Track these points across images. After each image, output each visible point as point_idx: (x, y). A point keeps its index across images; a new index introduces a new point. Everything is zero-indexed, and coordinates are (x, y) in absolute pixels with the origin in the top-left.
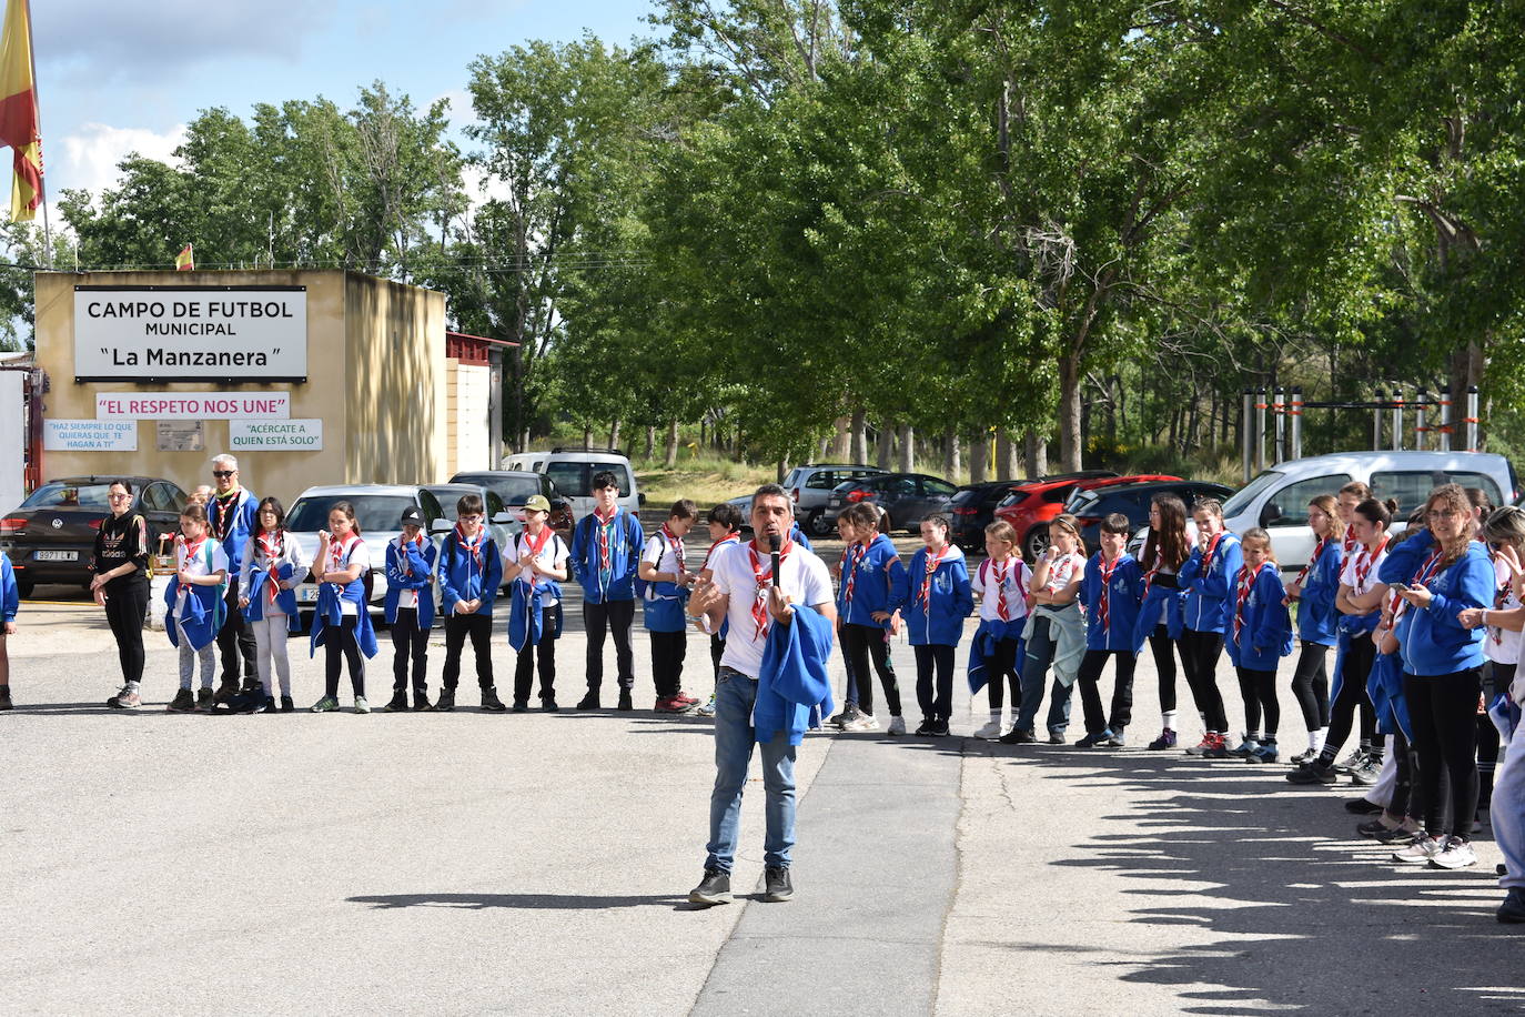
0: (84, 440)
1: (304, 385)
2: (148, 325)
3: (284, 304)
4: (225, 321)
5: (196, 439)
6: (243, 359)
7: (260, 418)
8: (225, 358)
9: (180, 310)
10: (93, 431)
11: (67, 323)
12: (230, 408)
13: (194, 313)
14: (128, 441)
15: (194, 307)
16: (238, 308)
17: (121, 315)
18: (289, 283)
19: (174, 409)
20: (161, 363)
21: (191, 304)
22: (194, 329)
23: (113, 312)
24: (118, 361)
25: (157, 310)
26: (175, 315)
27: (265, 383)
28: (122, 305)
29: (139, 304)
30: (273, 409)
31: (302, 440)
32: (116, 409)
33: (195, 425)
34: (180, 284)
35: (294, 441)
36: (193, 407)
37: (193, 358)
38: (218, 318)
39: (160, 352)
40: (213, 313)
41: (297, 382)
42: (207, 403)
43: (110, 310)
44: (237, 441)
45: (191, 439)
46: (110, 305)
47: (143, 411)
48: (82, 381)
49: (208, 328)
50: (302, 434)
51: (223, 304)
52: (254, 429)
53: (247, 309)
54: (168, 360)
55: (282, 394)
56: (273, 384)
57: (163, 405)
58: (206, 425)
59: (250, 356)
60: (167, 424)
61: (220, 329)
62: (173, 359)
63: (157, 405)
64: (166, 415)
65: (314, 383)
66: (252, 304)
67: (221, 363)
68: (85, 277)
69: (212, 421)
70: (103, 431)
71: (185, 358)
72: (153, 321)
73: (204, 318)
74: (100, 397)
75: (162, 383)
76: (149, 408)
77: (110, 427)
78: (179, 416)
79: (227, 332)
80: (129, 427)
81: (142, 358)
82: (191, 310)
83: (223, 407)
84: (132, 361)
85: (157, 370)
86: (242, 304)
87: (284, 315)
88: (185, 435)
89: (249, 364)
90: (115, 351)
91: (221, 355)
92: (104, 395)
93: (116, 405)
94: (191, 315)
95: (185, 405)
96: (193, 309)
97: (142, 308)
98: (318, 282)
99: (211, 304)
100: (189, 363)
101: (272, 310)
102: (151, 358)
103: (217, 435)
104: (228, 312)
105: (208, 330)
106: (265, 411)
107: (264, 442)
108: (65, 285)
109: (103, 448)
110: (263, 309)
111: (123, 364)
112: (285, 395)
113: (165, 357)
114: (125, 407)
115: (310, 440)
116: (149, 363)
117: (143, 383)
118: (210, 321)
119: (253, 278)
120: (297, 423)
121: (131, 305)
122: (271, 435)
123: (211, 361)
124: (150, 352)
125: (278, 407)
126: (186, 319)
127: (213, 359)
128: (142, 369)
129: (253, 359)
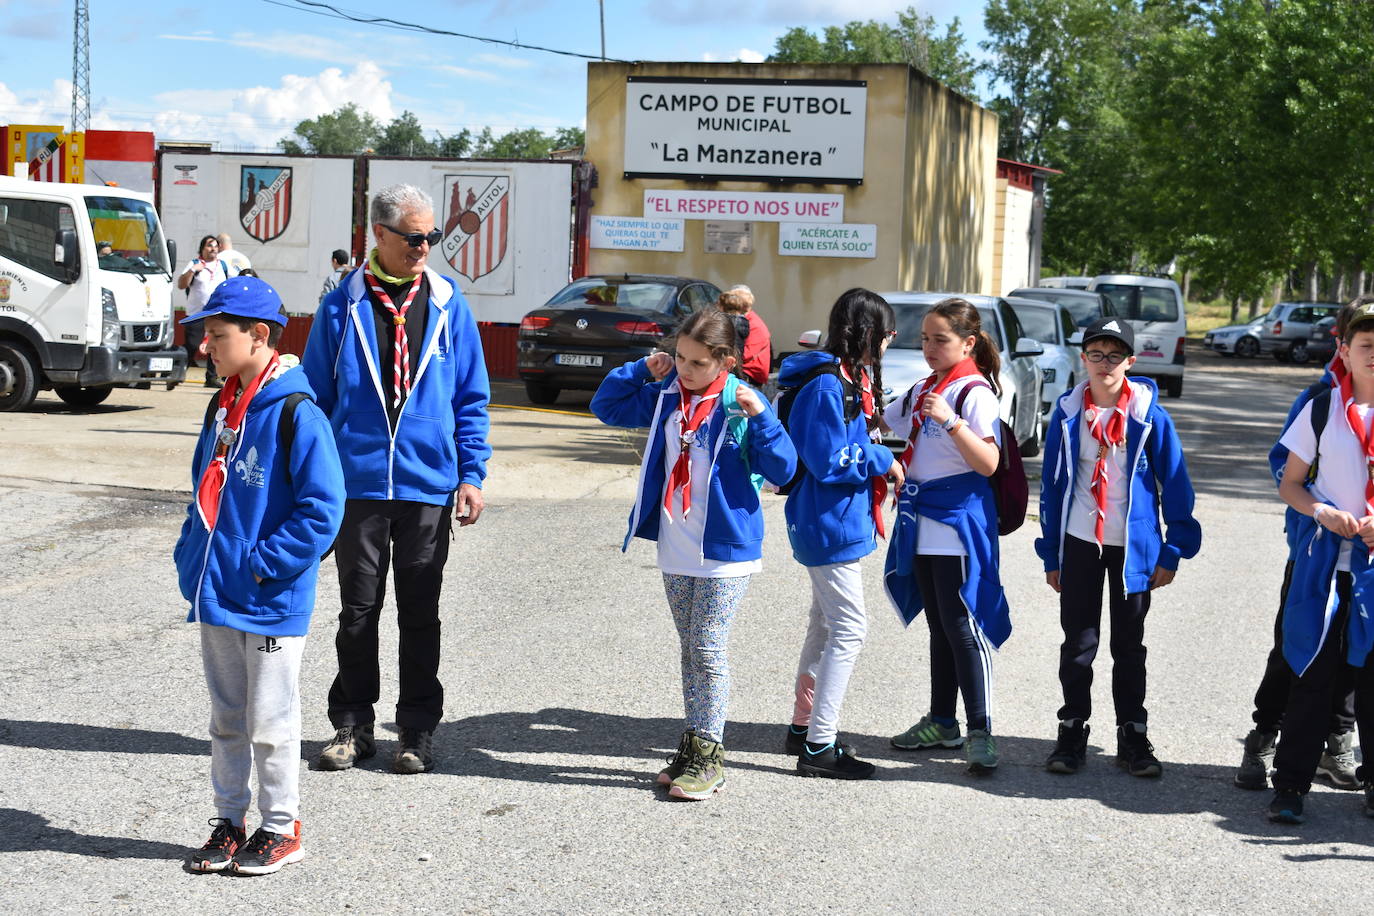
0: (630, 238)
1: (860, 187)
2: (700, 120)
3: (843, 100)
4: (780, 117)
5: (744, 242)
6: (797, 157)
7: (811, 221)
8: (778, 157)
9: (734, 104)
10: (639, 229)
11: (617, 116)
12: (782, 210)
13: (748, 107)
14: (675, 242)
15: (748, 101)
16: (794, 104)
17: (673, 109)
18: (849, 78)
19: (723, 209)
20: (712, 160)
21: (746, 98)
22: (748, 125)
23: (665, 105)
24: (669, 156)
25: (710, 103)
26: (729, 110)
27: (819, 184)
28: (674, 98)
29: (692, 97)
30: (826, 212)
31: (855, 247)
32: (663, 207)
33: (744, 227)
34: (735, 76)
35: (846, 247)
36: (743, 207)
37: (745, 156)
38: (772, 114)
39: (711, 148)
40: (768, 108)
41: (852, 184)
42: (757, 203)
43: (662, 103)
44: (787, 244)
45: (739, 242)
46: (662, 97)
47: (691, 211)
48: (631, 177)
49: (762, 124)
50: (855, 240)
51: (779, 99)
52: (805, 233)
53: (804, 104)
54: (718, 157)
55: (835, 197)
56: (827, 186)
57: (712, 204)
58: (755, 227)
59: (804, 155)
60: (715, 225)
61: (775, 126)
62: (724, 156)
63: (706, 204)
64: (714, 215)
65: (870, 186)
66: (810, 99)
67: (774, 162)
68: (639, 68)
69: (763, 223)
70: (649, 230)
71: (737, 155)
72: (705, 115)
73: (758, 114)
74: (649, 194)
75: (711, 181)
76: (698, 208)
77: (656, 226)
78: (728, 216)
79: (781, 129)
80: (676, 226)
81: (693, 154)
82: (746, 104)
83: (773, 208)
84: (682, 157)
85: (707, 167)
86: (799, 100)
87: (843, 112)
88: (731, 237)
89: (803, 163)
90: (666, 146)
91: (775, 153)
92: (652, 192)
93: (664, 203)
94: (745, 110)
95: (735, 205)
96: (747, 104)
97: (695, 101)
98: (880, 78)
99: (766, 99)
100: (740, 161)
101: (830, 106)
102: (702, 154)
103: (767, 237)
104: (784, 106)
105: (762, 127)
106: (817, 213)
107: (815, 246)
108: (618, 76)
109: (649, 248)
110: (820, 105)
111: (673, 160)
112: (839, 198)
113: (716, 154)
114: (673, 205)
115: (864, 247)
116: (699, 160)
117: (693, 180)
118: (764, 116)
119: (812, 71)
120: (851, 228)
121: (684, 98)
122: (823, 239)
123: (763, 160)
124: (701, 148)
125: (831, 211)
126: (740, 115)
127: (765, 157)
128: (693, 167)
129: (808, 159)
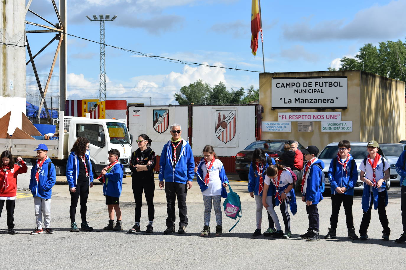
0: (274, 128)
1: (346, 110)
2: (295, 90)
3: (340, 82)
4: (320, 88)
5: (310, 128)
6: (326, 101)
7: (331, 121)
8: (320, 101)
9: (305, 85)
10: (277, 125)
11: (269, 90)
12: (322, 118)
13: (310, 86)
14: (288, 129)
15: (310, 84)
16: (324, 84)
17: (286, 87)
18: (341, 75)
19: (303, 118)
20: (299, 103)
21: (309, 83)
22: (310, 91)
23: (284, 86)
24: (285, 102)
25: (298, 85)
26: (304, 87)
27: (333, 109)
28: (287, 84)
29: (292, 83)
30: (336, 118)
31: (346, 128)
32: (284, 118)
33: (310, 123)
34: (305, 76)
35: (343, 129)
36: (309, 117)
37: (310, 101)
38: (318, 87)
39: (299, 99)
40: (316, 86)
41: (344, 109)
42: (314, 116)
43: (283, 85)
44: (324, 128)
45: (309, 128)
46: (283, 84)
47: (293, 119)
48: (274, 109)
49: (315, 91)
50: (345, 126)
51: (320, 83)
52: (329, 125)
53: (328, 84)
54: (301, 102)
55: (339, 113)
56: (336, 109)
57: (300, 116)
58: (314, 123)
59: (328, 100)
60: (301, 123)
61: (319, 91)
62: (303, 101)
63: (298, 117)
64: (300, 120)
65: (350, 109)
66: (329, 82)
67: (319, 103)
68: (275, 75)
69: (316, 122)
70: (280, 125)
71: (307, 101)
72: (296, 89)
73: (313, 87)
74: (280, 114)
75: (299, 109)
76: (295, 118)
77: (282, 124)
78: (305, 120)
79: (321, 92)
80: (289, 124)
81: (293, 101)
82: (309, 85)
83: (319, 117)
84: (290, 102)
85: (298, 105)
86: (326, 83)
87: (340, 86)
88: (306, 127)
89: (328, 103)
90: (284, 99)
91: (319, 100)
92: (281, 113)
93: (284, 117)
94: (309, 87)
95: (307, 117)
96: (310, 85)
97: (293, 84)
98: (351, 75)
99: (315, 83)
100: (308, 103)
101: (336, 84)
102: (296, 101)
103: (317, 126)
104: (321, 85)
105: (314, 92)
106: (333, 118)
107: (333, 129)
108: (269, 77)
109: (280, 131)
110: (333, 84)
111: (287, 103)
112: (340, 113)
113: (300, 101)
114: (287, 117)
115: (348, 128)
116: (295, 103)
117: (293, 109)
118: (315, 88)
119: (330, 74)
120: (344, 122)
121: (290, 83)
122: (335, 126)
123: (315, 102)
124: (295, 99)
125: (337, 117)
126: (308, 88)
127: (316, 101)
128: (293, 105)
129: (329, 101)
